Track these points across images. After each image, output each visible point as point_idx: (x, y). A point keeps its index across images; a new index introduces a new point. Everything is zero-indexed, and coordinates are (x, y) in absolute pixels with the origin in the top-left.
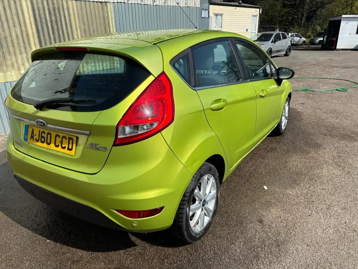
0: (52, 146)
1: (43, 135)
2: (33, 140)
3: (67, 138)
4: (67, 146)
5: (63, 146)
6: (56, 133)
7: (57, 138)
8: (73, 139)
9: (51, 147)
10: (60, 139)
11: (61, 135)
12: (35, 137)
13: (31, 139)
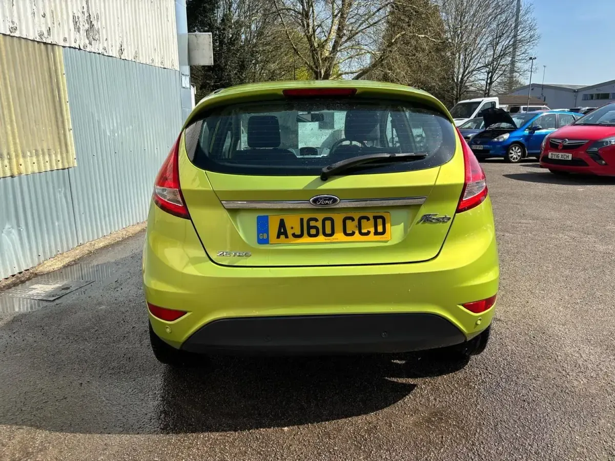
0: (339, 236)
1: (312, 223)
2: (287, 237)
3: (371, 219)
4: (372, 230)
5: (364, 231)
6: (343, 216)
7: (348, 222)
8: (385, 217)
9: (336, 239)
10: (356, 222)
11: (356, 216)
12: (290, 232)
13: (278, 237)
